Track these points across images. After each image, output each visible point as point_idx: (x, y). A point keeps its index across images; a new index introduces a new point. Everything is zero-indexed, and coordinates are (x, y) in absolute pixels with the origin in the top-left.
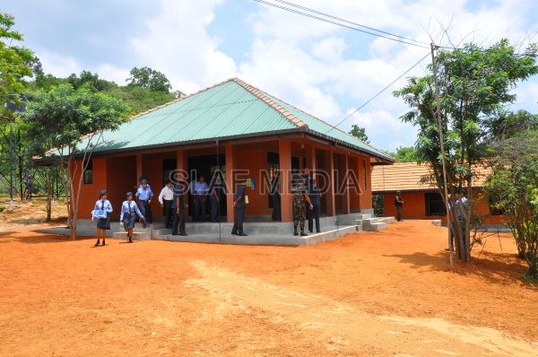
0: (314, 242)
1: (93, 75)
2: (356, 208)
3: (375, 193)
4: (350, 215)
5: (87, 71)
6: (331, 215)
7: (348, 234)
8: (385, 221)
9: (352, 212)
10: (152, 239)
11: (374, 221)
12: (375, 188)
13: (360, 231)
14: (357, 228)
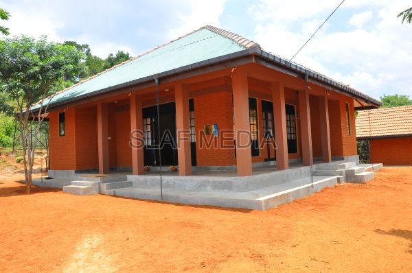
0: (275, 204)
1: (126, 54)
2: (338, 155)
3: (359, 139)
4: (331, 164)
5: (121, 51)
6: (308, 164)
7: (326, 188)
8: (373, 169)
9: (333, 159)
10: (101, 193)
11: (360, 171)
12: (359, 134)
13: (343, 183)
14: (339, 180)
